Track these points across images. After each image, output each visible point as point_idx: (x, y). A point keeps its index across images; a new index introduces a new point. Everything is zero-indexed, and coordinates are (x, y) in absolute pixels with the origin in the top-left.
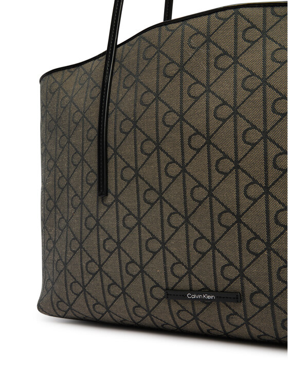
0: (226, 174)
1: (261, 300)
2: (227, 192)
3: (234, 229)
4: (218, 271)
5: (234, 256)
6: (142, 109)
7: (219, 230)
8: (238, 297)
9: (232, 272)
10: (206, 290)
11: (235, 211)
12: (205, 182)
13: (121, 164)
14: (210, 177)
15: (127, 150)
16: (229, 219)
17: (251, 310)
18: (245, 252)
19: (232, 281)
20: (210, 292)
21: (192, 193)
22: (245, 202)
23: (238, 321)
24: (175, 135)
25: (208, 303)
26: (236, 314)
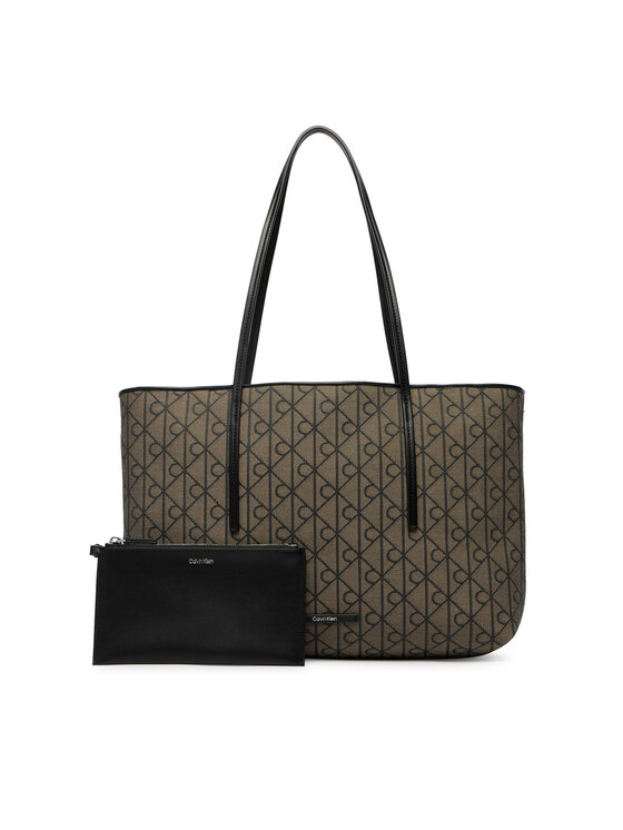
0: (350, 520)
1: (374, 619)
2: (350, 534)
3: (356, 564)
4: (341, 597)
5: (354, 585)
6: (277, 457)
7: (343, 564)
8: (356, 619)
9: (352, 598)
10: (330, 613)
11: (356, 549)
12: (333, 525)
13: (254, 503)
14: (337, 521)
15: (261, 491)
16: (351, 555)
17: (365, 627)
18: (363, 581)
19: (352, 605)
20: (332, 615)
21: (321, 533)
22: (365, 543)
23: (353, 637)
24: (309, 484)
25: (330, 624)
26: (352, 631)
